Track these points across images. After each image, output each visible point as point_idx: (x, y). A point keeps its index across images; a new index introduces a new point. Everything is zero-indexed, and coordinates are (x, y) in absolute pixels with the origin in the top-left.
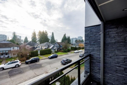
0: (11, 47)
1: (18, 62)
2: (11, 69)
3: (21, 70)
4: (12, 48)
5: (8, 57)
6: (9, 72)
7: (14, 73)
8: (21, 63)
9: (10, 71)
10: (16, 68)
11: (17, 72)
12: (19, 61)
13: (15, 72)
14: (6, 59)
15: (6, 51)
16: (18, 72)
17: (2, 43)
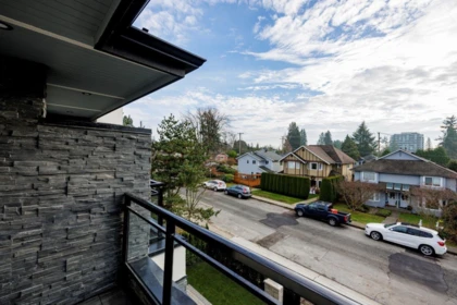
0: (419, 176)
1: (430, 236)
2: (403, 251)
3: (441, 277)
4: (424, 179)
5: (410, 208)
6: (393, 257)
7: (408, 269)
8: (445, 249)
9: (397, 254)
10: (421, 258)
11: (415, 273)
12: (435, 233)
13: (414, 267)
14: (402, 213)
15: (402, 185)
16: (420, 275)
17: (392, 160)
